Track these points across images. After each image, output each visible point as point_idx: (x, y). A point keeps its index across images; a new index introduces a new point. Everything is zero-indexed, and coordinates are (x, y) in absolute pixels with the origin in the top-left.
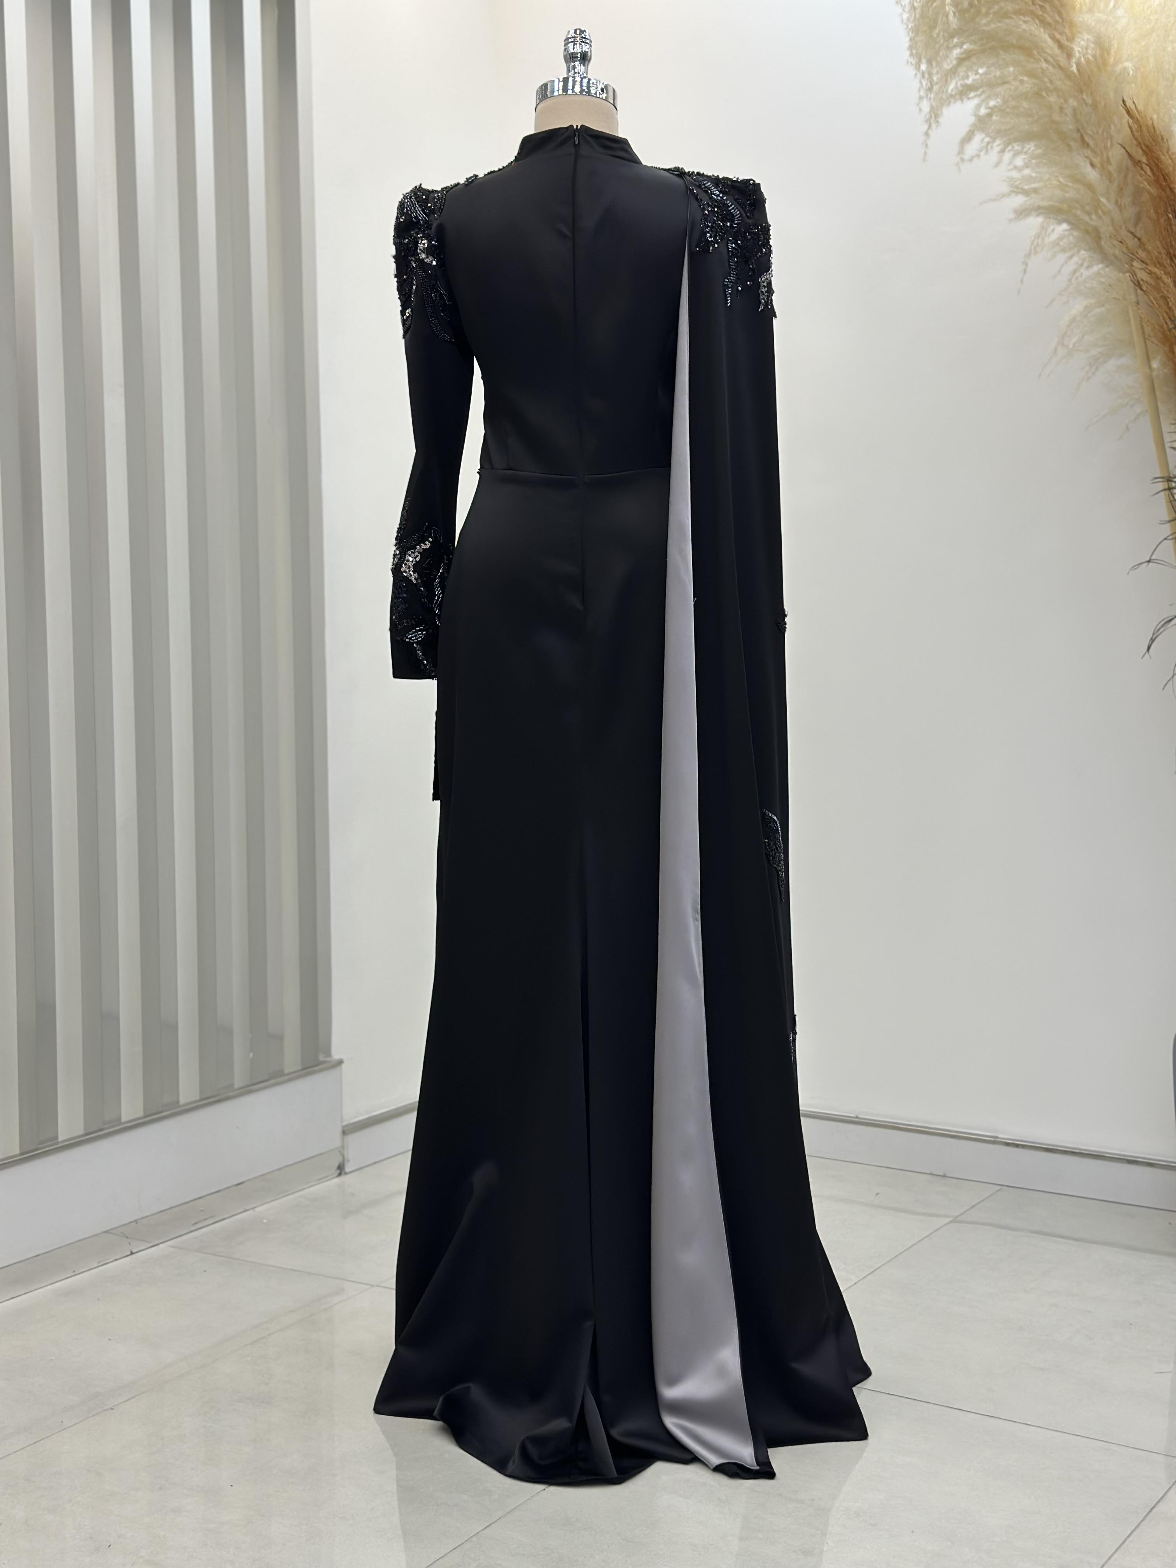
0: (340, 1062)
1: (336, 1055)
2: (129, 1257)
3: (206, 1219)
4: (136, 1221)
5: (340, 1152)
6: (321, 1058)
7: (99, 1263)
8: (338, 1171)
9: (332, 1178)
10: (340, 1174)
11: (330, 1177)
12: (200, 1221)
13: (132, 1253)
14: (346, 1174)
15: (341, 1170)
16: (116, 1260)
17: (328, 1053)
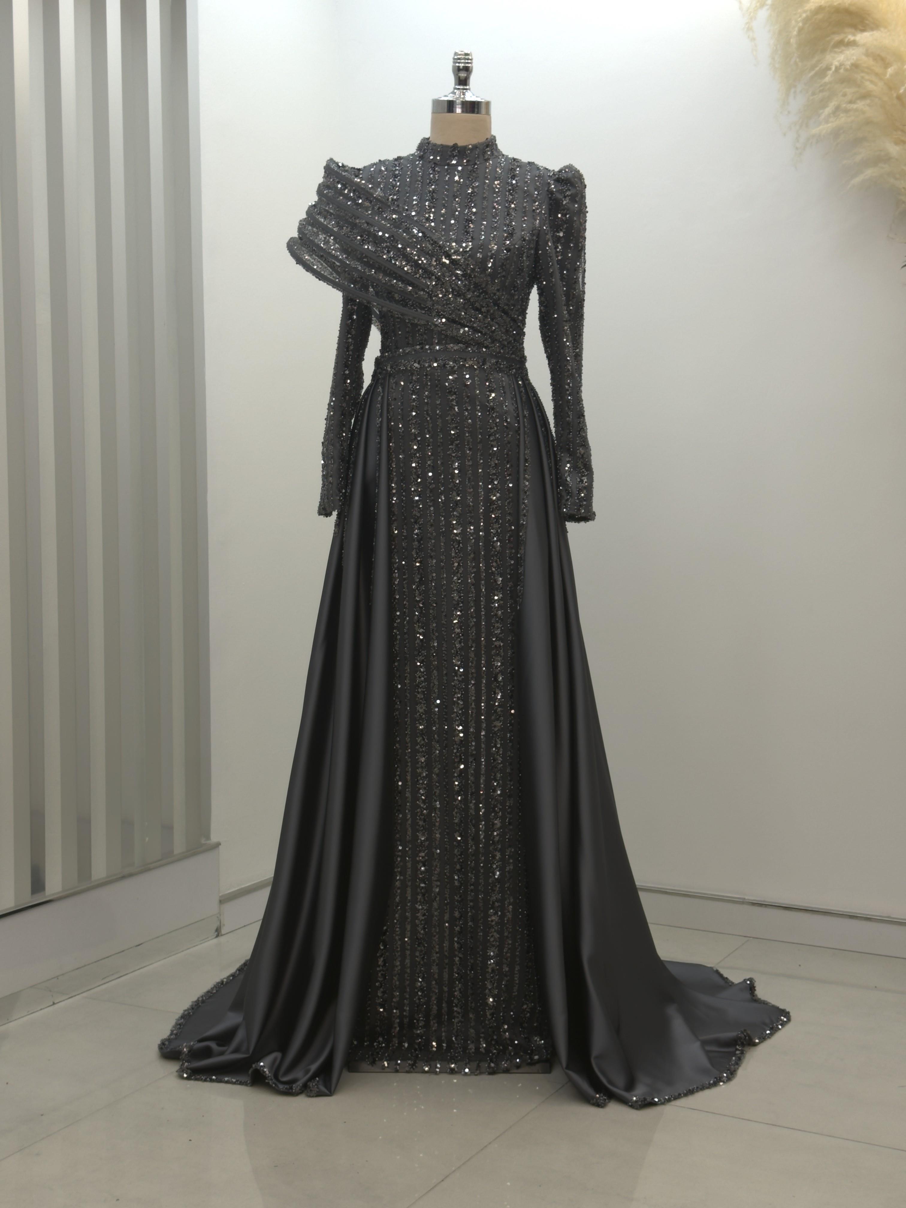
0: (218, 845)
1: (214, 839)
2: (52, 1007)
3: (113, 975)
4: (57, 977)
5: (218, 917)
6: (203, 841)
7: (28, 1012)
8: (216, 933)
9: (212, 939)
10: (217, 936)
11: (210, 938)
12: (108, 976)
13: (54, 1004)
14: (222, 935)
15: (218, 933)
16: (41, 1009)
17: (208, 837)
